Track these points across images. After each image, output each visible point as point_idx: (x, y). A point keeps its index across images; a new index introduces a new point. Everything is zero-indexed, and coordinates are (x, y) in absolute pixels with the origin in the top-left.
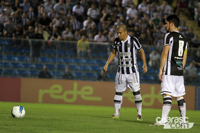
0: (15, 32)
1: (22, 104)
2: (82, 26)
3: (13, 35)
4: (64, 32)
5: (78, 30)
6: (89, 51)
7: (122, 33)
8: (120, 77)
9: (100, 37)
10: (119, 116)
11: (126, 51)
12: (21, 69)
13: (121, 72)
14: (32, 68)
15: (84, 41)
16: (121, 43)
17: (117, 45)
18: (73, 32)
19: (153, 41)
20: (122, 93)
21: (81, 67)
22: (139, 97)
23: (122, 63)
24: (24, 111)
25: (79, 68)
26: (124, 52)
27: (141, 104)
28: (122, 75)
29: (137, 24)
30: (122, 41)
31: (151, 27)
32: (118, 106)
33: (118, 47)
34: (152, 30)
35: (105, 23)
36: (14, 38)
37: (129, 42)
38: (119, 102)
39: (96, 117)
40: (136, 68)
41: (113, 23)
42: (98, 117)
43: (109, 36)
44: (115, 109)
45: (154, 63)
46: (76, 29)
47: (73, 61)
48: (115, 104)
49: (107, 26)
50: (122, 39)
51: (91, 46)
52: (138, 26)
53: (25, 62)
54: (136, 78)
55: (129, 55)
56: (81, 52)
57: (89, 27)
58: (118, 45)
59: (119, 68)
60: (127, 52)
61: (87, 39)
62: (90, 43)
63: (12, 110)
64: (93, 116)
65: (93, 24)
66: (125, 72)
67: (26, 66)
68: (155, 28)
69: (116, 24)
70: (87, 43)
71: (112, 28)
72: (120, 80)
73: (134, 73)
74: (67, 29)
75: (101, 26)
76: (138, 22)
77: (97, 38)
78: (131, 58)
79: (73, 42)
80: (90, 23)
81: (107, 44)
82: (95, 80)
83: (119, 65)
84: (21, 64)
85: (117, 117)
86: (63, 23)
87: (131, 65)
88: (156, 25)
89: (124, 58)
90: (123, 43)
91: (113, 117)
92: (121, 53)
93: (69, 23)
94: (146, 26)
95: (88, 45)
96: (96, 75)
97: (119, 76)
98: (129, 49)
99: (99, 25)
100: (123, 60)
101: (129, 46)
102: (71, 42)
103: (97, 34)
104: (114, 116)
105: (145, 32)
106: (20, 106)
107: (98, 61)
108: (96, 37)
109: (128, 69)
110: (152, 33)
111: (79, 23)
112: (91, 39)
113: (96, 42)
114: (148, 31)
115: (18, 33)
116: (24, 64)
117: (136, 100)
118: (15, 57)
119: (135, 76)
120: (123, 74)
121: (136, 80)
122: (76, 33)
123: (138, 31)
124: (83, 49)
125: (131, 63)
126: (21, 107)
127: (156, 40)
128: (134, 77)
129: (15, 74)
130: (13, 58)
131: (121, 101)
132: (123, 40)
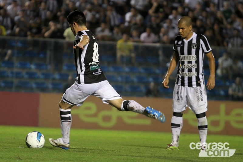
0: (30, 29)
1: (41, 130)
2: (123, 20)
3: (29, 33)
4: (99, 29)
5: (118, 26)
6: (133, 55)
7: (184, 28)
8: (180, 91)
9: (149, 36)
10: (178, 146)
11: (190, 53)
12: (39, 81)
13: (180, 83)
14: (54, 79)
15: (126, 41)
16: (183, 43)
17: (177, 46)
18: (111, 29)
19: (223, 42)
20: (182, 114)
21: (122, 77)
22: (204, 121)
23: (183, 70)
24: (42, 139)
25: (119, 79)
26: (187, 55)
27: (205, 131)
28: (181, 88)
29: (200, 17)
30: (184, 40)
31: (220, 22)
32: (176, 132)
33: (179, 48)
34: (222, 26)
35: (155, 17)
36: (29, 38)
37: (194, 41)
38: (178, 125)
39: (142, 146)
40: (201, 80)
41: (166, 17)
42: (146, 147)
43: (161, 34)
44: (173, 136)
45: (224, 71)
46: (115, 25)
47: (111, 69)
48: (173, 128)
49: (158, 21)
50: (184, 37)
51: (136, 48)
52: (202, 20)
53: (44, 71)
54: (200, 95)
55: (193, 60)
56: (122, 57)
57: (133, 22)
58: (179, 45)
59: (179, 77)
60: (191, 55)
61: (131, 39)
62: (135, 44)
63: (27, 137)
64: (139, 146)
65: (139, 17)
66: (186, 83)
67: (47, 76)
68: (225, 22)
69: (171, 17)
70: (131, 44)
71: (165, 23)
72: (179, 94)
73: (198, 87)
74: (103, 25)
75: (150, 21)
76: (201, 15)
77: (145, 38)
78: (195, 65)
79: (111, 43)
80: (134, 16)
81: (158, 45)
82: (142, 96)
83: (178, 73)
84: (39, 74)
85: (175, 147)
86: (97, 16)
87: (195, 74)
88: (227, 18)
89: (186, 64)
90: (186, 42)
91: (169, 147)
92: (182, 56)
93: (105, 16)
94: (212, 20)
95: (132, 48)
96: (143, 88)
97: (178, 89)
98: (194, 50)
99: (148, 19)
100: (185, 67)
101: (194, 47)
102: (108, 43)
103: (144, 31)
104: (171, 145)
105: (212, 28)
106: (37, 132)
107: (146, 69)
108: (144, 36)
109: (190, 79)
110: (221, 29)
111: (119, 16)
112: (136, 39)
113: (143, 42)
114: (216, 27)
115: (34, 30)
116: (43, 74)
117: (200, 125)
118: (31, 64)
119: (199, 92)
120: (183, 87)
121: (200, 97)
122: (116, 30)
123: (202, 27)
124: (126, 53)
125: (196, 71)
126: (39, 133)
127: (227, 39)
128: (197, 93)
129: (31, 88)
130: (28, 66)
131: (181, 125)
132: (186, 38)
